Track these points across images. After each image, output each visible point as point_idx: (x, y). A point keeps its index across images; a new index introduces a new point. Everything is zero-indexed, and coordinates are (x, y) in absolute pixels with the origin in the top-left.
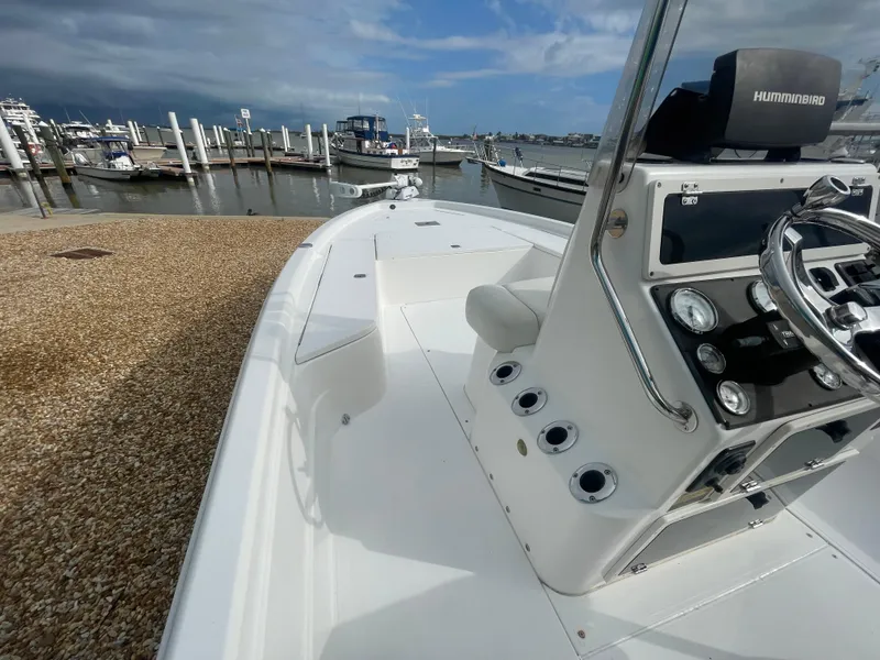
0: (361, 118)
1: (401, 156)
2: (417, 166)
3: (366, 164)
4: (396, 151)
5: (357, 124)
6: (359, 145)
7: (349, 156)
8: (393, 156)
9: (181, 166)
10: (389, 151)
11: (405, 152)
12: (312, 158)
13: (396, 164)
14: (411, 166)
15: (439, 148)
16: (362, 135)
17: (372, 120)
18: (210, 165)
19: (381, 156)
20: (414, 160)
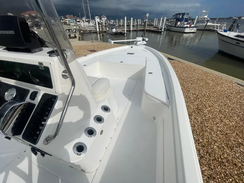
0: (180, 14)
1: (190, 27)
2: (195, 31)
3: (176, 30)
4: (188, 26)
5: (178, 16)
6: (176, 24)
7: (171, 27)
8: (187, 27)
9: (124, 31)
10: (186, 26)
11: (192, 26)
12: (160, 28)
13: (187, 30)
14: (193, 31)
15: (209, 24)
16: (178, 20)
17: (183, 14)
18: (132, 30)
19: (183, 27)
20: (195, 29)
